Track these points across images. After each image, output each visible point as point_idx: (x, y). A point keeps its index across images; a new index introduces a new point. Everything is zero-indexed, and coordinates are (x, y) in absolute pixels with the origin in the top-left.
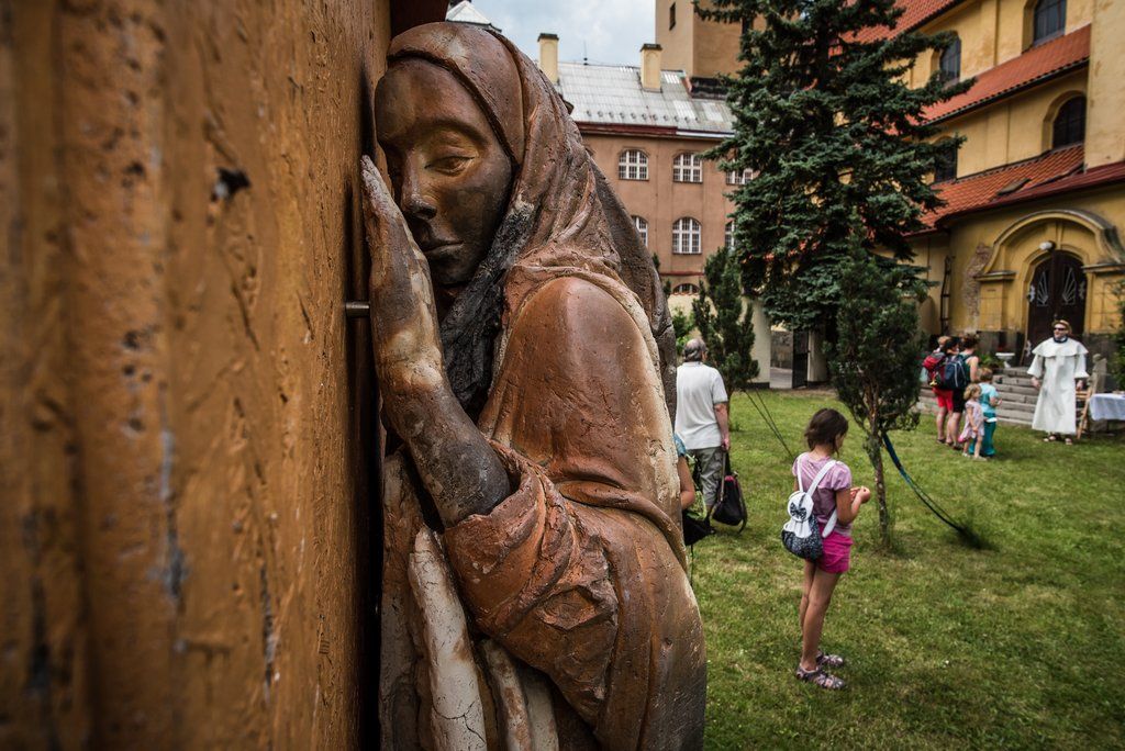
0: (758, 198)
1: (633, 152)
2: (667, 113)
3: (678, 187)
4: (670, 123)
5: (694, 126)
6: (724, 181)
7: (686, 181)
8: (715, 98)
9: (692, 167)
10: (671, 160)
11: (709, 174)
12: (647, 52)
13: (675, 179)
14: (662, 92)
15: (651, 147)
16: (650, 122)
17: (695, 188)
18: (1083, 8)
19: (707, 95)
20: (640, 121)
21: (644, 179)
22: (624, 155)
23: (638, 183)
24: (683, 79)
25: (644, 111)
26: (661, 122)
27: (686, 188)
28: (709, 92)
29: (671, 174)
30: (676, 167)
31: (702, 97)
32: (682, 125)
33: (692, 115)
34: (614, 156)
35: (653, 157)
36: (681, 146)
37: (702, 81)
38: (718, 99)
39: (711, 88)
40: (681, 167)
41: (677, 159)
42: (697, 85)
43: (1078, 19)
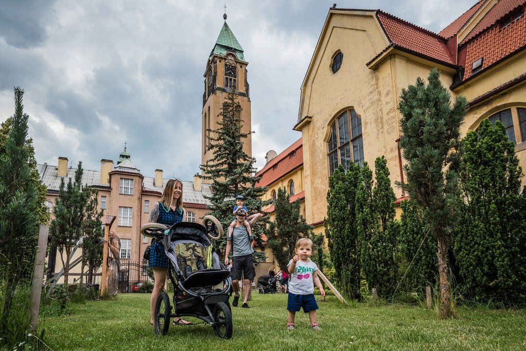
1: (189, 213)
2: (203, 199)
4: (203, 203)
12: (196, 177)
14: (201, 191)
15: (196, 211)
16: (196, 202)
20: (193, 202)
25: (195, 198)
26: (200, 202)
32: (208, 203)
35: (197, 215)
36: (207, 211)
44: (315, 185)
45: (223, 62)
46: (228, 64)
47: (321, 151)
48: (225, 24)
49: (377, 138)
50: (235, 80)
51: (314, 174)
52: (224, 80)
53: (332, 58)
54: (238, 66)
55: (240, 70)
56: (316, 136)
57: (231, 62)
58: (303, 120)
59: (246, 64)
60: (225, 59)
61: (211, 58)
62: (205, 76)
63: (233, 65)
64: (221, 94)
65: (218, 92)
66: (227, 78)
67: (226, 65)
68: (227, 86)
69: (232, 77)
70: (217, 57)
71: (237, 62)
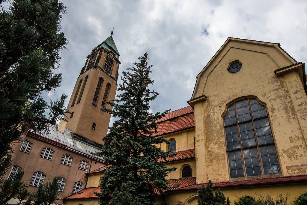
0: (116, 173)
1: (49, 149)
2: (64, 140)
3: (61, 166)
4: (65, 144)
5: (72, 147)
6: (78, 168)
7: (65, 164)
8: (80, 141)
9: (68, 160)
10: (62, 156)
11: (73, 164)
12: (63, 121)
13: (61, 163)
14: (64, 134)
15: (56, 149)
16: (58, 141)
17: (67, 168)
18: (180, 147)
19: (78, 140)
20: (54, 140)
21: (49, 159)
22: (45, 149)
23: (47, 160)
24: (71, 133)
25: (56, 137)
26: (61, 142)
27: (64, 167)
28: (79, 139)
29: (60, 160)
30: (63, 158)
31: (76, 140)
32: (68, 145)
33: (72, 144)
34: (41, 148)
35: (56, 153)
36: (67, 152)
37: (77, 135)
38: (81, 142)
39: (80, 138)
40: (65, 159)
41: (64, 156)
42: (75, 136)
43: (179, 149)
44: (209, 149)
45: (106, 54)
46: (109, 56)
47: (218, 123)
48: (111, 36)
49: (289, 121)
50: (110, 68)
51: (208, 139)
52: (104, 64)
53: (230, 64)
54: (115, 61)
55: (115, 64)
56: (212, 111)
57: (111, 57)
58: (197, 98)
59: (120, 63)
60: (108, 53)
61: (97, 48)
62: (88, 57)
63: (112, 59)
64: (100, 71)
65: (98, 69)
66: (106, 64)
67: (107, 56)
68: (105, 68)
69: (109, 65)
70: (103, 49)
71: (115, 59)
